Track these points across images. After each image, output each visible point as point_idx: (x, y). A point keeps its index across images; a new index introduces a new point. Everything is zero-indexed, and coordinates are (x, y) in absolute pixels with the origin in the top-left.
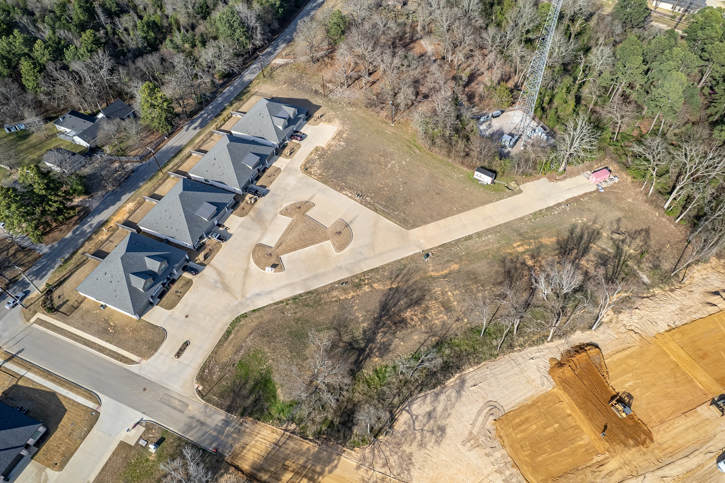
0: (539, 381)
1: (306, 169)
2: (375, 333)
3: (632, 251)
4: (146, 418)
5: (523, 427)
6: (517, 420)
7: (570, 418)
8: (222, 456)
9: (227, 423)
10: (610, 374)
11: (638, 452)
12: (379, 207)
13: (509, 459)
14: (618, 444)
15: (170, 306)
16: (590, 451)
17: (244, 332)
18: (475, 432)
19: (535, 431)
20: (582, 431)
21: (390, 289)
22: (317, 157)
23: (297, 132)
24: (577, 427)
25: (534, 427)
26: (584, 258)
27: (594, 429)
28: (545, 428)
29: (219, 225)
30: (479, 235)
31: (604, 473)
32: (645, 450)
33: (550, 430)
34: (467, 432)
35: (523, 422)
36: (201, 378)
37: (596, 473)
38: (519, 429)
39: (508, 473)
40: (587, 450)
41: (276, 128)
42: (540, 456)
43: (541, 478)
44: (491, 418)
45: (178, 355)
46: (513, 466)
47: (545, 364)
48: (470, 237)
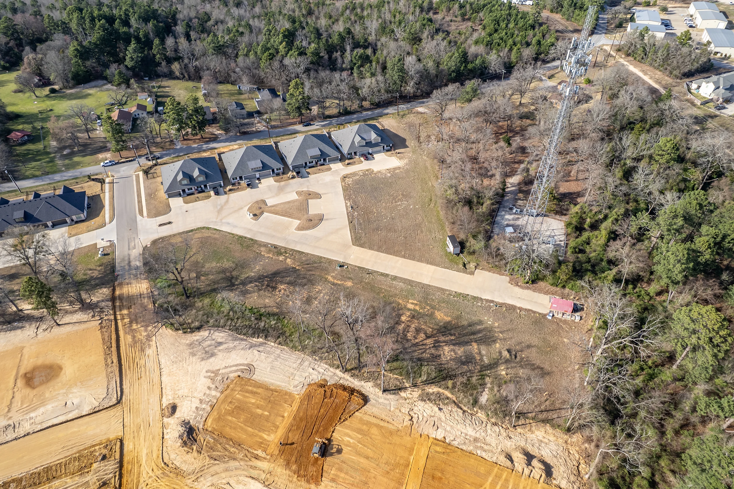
0: (296, 383)
1: (345, 177)
2: (251, 282)
3: (504, 373)
4: (115, 242)
5: (247, 395)
6: (250, 388)
7: (281, 418)
8: (116, 279)
9: (137, 268)
10: (346, 422)
11: (289, 476)
12: (355, 222)
13: (215, 401)
14: (285, 460)
15: (186, 202)
16: (263, 445)
17: (197, 236)
18: (220, 372)
19: (251, 403)
20: (276, 432)
21: (293, 268)
22: (362, 174)
23: (371, 154)
24: (277, 427)
25: (253, 401)
26: (452, 347)
27: (283, 437)
28: (258, 408)
29: (258, 179)
30: (395, 278)
31: (250, 463)
32: (295, 479)
33: (259, 411)
34: (218, 368)
35: (252, 392)
36: (154, 242)
37: (247, 459)
38: (244, 393)
39: (204, 406)
40: (262, 443)
41: (353, 142)
42: (232, 417)
43: (215, 426)
44: (239, 373)
45: (160, 225)
46: (211, 406)
47: (316, 377)
48: (387, 275)
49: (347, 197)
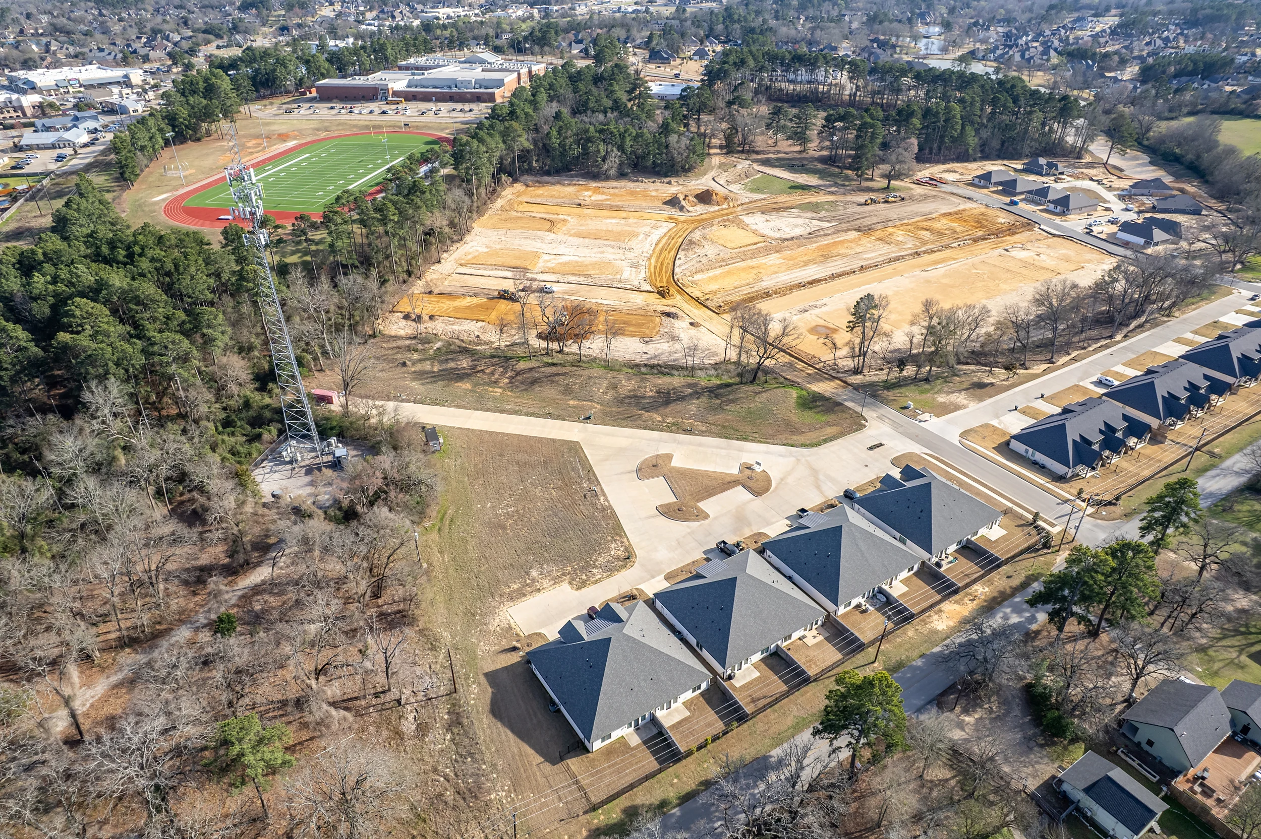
1: (628, 558)
12: (582, 471)
22: (595, 571)
45: (881, 444)
48: (527, 414)
49: (609, 514)
